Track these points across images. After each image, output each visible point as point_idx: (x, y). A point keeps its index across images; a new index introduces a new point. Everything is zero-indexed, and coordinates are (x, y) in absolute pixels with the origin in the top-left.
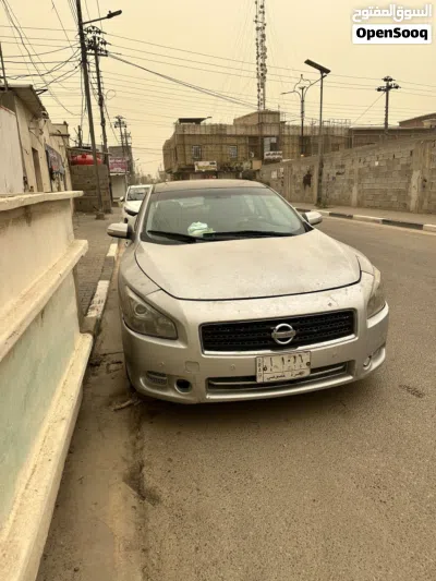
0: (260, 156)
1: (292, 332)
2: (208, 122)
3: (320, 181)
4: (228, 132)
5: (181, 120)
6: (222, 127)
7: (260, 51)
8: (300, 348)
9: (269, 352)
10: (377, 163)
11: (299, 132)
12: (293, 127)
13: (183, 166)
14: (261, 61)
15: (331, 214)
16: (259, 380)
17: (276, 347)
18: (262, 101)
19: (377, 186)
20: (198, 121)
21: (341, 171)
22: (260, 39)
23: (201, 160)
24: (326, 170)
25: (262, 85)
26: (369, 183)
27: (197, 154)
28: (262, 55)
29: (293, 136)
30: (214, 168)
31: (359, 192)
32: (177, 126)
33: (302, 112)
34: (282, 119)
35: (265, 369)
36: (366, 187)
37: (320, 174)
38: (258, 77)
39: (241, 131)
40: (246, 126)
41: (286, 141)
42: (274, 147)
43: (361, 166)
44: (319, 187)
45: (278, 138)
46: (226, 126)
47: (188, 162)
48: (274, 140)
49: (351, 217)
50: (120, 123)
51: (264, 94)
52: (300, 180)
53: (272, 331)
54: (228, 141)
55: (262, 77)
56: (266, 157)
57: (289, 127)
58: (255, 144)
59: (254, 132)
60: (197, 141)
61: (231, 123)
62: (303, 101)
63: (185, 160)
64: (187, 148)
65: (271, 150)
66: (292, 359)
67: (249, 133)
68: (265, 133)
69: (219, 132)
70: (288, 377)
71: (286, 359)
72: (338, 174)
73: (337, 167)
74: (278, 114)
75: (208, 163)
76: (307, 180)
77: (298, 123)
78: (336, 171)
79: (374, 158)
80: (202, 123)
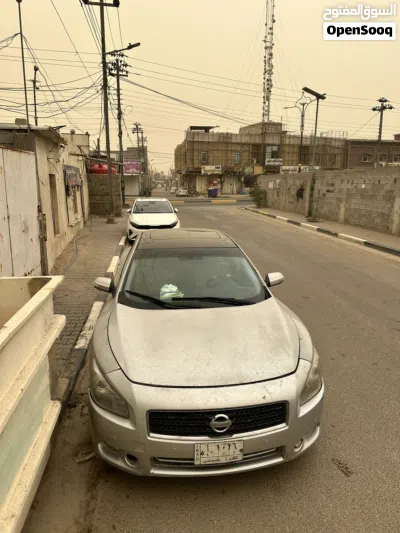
0: (261, 162)
1: (228, 422)
2: (216, 131)
3: (311, 196)
4: (234, 141)
5: (192, 128)
6: (228, 136)
7: (267, 68)
8: (235, 436)
9: (206, 438)
10: (363, 186)
11: (298, 142)
12: (294, 137)
13: (191, 170)
14: (267, 76)
15: (319, 230)
16: (197, 463)
17: (212, 434)
18: (266, 113)
19: (362, 207)
20: (207, 129)
21: (331, 188)
22: (268, 57)
23: (207, 164)
24: (318, 186)
25: (267, 98)
26: (355, 203)
27: (204, 159)
28: (269, 71)
29: (293, 146)
30: (219, 172)
31: (346, 210)
32: (188, 133)
33: (302, 126)
34: (284, 129)
35: (202, 454)
36: (353, 206)
37: (312, 189)
38: (264, 90)
39: (245, 140)
40: (250, 135)
41: (287, 149)
42: (274, 155)
43: (349, 186)
44: (311, 202)
45: (279, 146)
46: (232, 134)
47: (196, 166)
48: (275, 148)
49: (336, 235)
50: (137, 129)
51: (268, 106)
52: (294, 192)
53: (210, 420)
54: (233, 148)
55: (268, 90)
56: (267, 163)
57: (290, 137)
58: (258, 151)
59: (258, 140)
60: (205, 147)
61: (237, 132)
62: (303, 116)
63: (193, 163)
64: (196, 153)
65: (272, 157)
66: (227, 447)
67: (252, 142)
68: (267, 142)
69: (226, 139)
70: (223, 460)
71: (221, 446)
72: (328, 191)
73: (328, 184)
74: (281, 125)
75: (213, 168)
76: (300, 194)
77: (298, 133)
78: (326, 188)
79: (361, 181)
80: (211, 130)
